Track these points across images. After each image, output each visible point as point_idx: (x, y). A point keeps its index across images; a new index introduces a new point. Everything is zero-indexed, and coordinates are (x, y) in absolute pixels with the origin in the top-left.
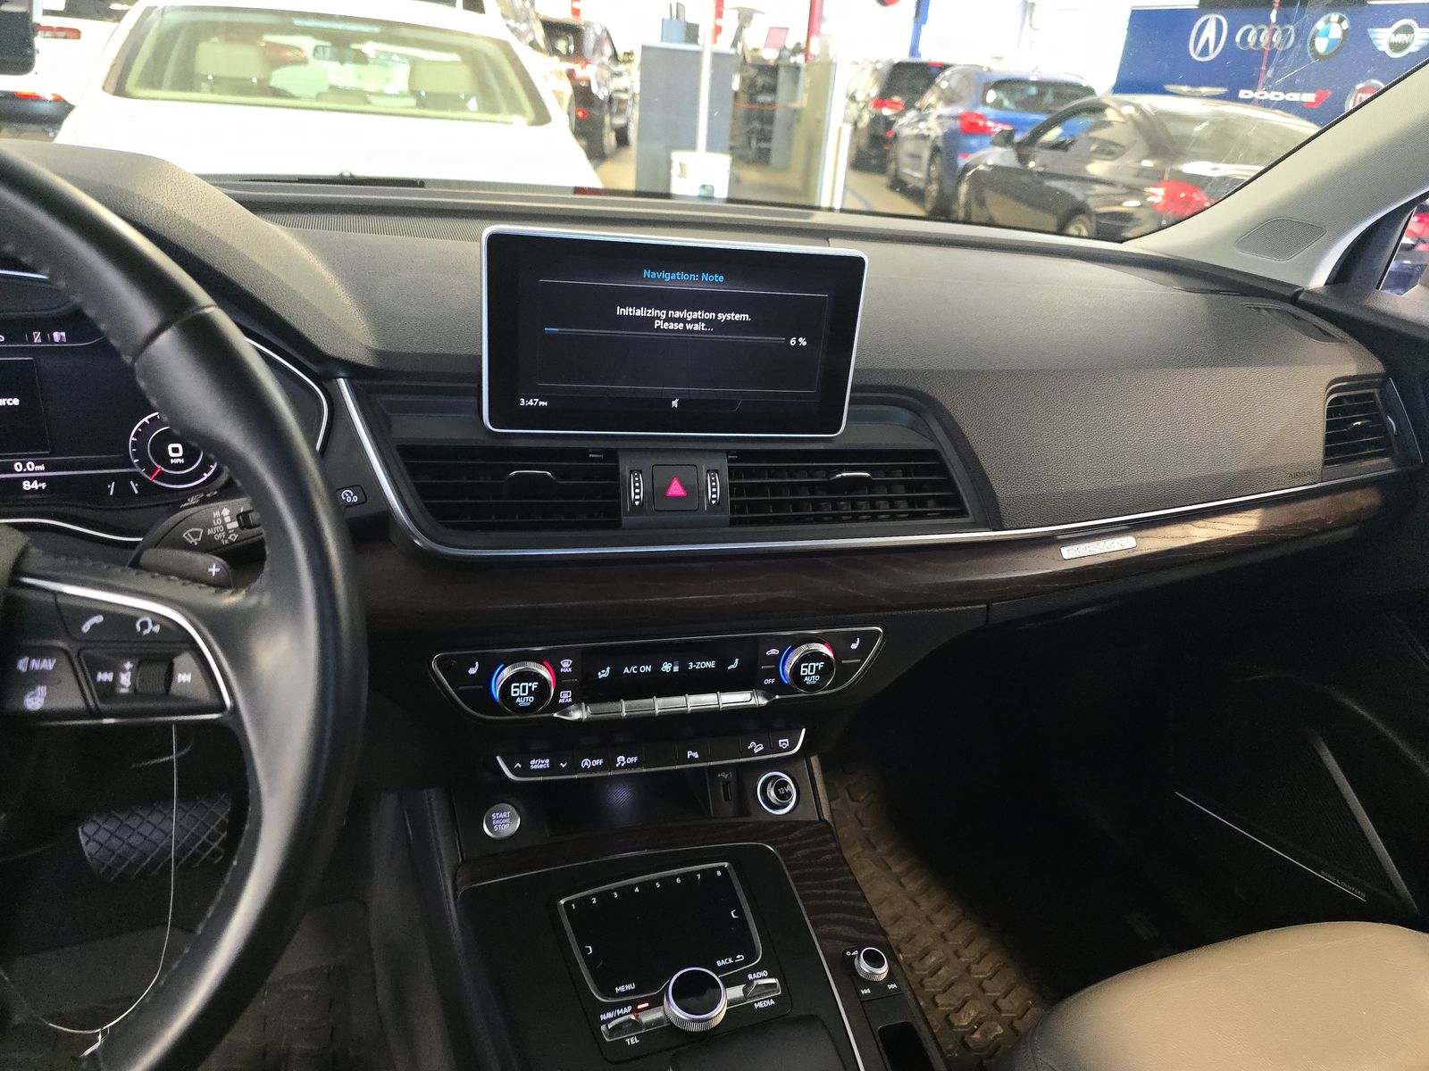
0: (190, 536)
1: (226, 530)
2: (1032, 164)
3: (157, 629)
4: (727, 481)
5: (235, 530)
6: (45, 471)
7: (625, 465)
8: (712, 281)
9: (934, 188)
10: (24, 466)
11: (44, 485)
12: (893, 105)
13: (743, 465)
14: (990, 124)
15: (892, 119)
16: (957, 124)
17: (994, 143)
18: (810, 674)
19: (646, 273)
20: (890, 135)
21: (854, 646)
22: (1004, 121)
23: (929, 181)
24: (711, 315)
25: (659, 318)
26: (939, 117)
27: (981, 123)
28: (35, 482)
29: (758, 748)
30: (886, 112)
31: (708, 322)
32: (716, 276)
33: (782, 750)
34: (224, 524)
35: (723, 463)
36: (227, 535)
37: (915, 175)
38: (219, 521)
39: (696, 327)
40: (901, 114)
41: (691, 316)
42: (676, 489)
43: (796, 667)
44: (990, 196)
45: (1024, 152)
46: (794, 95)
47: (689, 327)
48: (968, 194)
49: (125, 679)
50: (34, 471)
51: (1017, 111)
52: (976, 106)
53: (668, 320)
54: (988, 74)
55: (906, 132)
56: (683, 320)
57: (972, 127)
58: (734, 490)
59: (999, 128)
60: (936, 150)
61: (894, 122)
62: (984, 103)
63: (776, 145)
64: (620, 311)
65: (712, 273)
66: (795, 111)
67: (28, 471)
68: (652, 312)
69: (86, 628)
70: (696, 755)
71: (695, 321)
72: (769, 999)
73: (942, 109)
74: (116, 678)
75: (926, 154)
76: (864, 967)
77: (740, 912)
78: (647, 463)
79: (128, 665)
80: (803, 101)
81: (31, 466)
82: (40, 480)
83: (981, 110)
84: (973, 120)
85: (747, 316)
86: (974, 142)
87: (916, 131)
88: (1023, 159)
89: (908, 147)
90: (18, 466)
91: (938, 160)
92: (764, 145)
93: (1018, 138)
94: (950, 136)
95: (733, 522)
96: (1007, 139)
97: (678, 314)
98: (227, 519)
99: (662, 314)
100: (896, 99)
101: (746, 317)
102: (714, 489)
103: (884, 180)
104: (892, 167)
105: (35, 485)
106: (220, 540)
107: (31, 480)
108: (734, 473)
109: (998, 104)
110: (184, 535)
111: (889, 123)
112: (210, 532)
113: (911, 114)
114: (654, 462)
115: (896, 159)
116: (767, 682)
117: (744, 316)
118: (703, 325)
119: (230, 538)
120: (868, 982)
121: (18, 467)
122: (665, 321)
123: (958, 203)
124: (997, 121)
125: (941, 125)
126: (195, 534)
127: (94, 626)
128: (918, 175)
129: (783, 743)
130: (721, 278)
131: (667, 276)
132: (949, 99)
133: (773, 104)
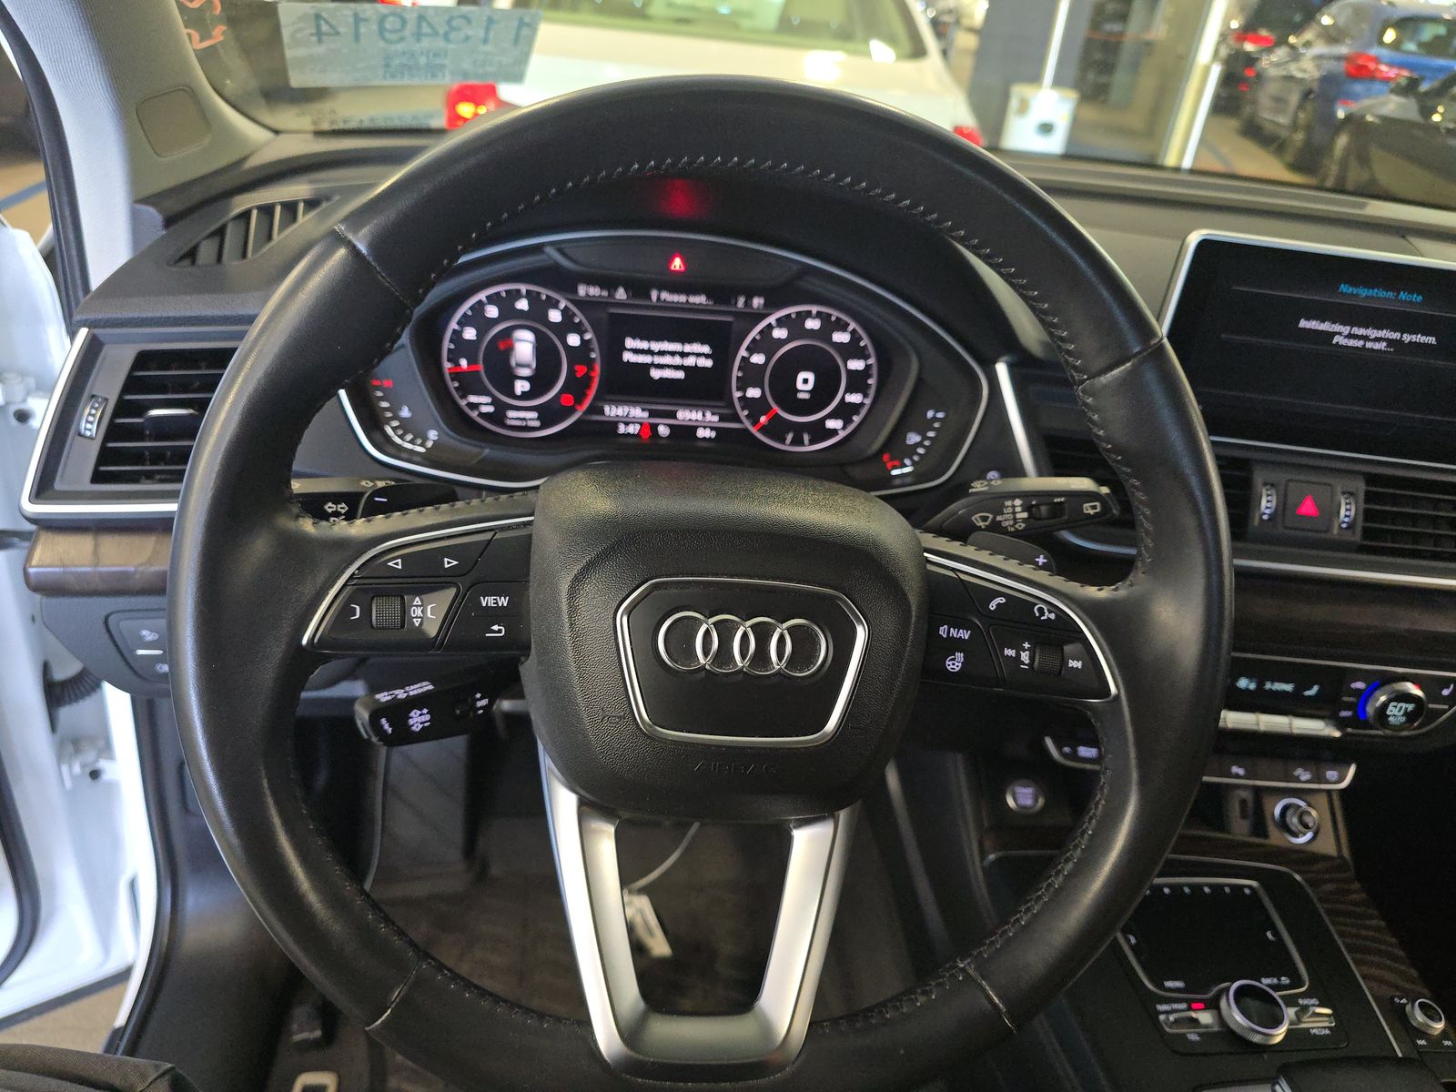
0: (979, 520)
1: (1015, 519)
2: (1436, 118)
3: (1052, 616)
4: (1362, 505)
5: (1024, 520)
6: (719, 422)
7: (1259, 477)
8: (1410, 299)
9: (1299, 137)
11: (713, 434)
12: (1257, 40)
13: (1379, 489)
14: (1384, 68)
15: (1256, 56)
16: (1341, 67)
17: (1393, 91)
18: (1396, 713)
19: (1344, 288)
20: (1249, 74)
21: (1446, 692)
22: (1401, 66)
23: (1294, 126)
24: (1396, 336)
25: (1340, 334)
26: (1320, 57)
27: (1372, 66)
29: (1305, 776)
30: (1249, 47)
31: (1390, 342)
32: (1415, 296)
33: (1328, 782)
34: (1014, 513)
35: (1360, 486)
36: (1015, 523)
37: (1277, 119)
38: (1010, 510)
39: (1377, 346)
40: (1270, 50)
41: (1373, 333)
42: (1308, 507)
43: (1385, 705)
44: (1376, 153)
45: (1430, 103)
46: (1147, 25)
47: (1369, 345)
48: (1347, 150)
49: (1025, 657)
50: (710, 421)
51: (1421, 54)
52: (1370, 45)
53: (1350, 336)
54: (1389, 8)
55: (1273, 72)
56: (1366, 338)
57: (1360, 71)
58: (1369, 515)
59: (1392, 73)
60: (1307, 94)
61: (1257, 59)
62: (1381, 43)
63: (1120, 78)
64: (1303, 324)
65: (1411, 292)
66: (1149, 44)
68: (1337, 328)
69: (993, 606)
70: (1241, 771)
71: (1377, 339)
72: (1325, 1028)
73: (1320, 48)
74: (1018, 655)
75: (1294, 99)
76: (1419, 1017)
77: (1276, 933)
78: (1281, 476)
79: (1026, 645)
80: (1160, 31)
83: (1375, 51)
84: (1361, 62)
85: (1434, 339)
86: (1358, 88)
87: (1284, 73)
88: (1427, 111)
89: (1271, 89)
91: (1309, 107)
92: (1103, 79)
93: (1424, 87)
94: (1328, 80)
95: (1362, 549)
96: (1409, 88)
97: (1361, 331)
98: (1018, 509)
99: (1346, 330)
100: (1264, 33)
101: (1432, 340)
102: (1347, 511)
103: (1234, 123)
104: (1247, 110)
106: (1006, 527)
108: (1369, 497)
109: (1396, 45)
110: (973, 518)
111: (1250, 60)
112: (999, 518)
113: (1281, 53)
114: (1290, 476)
115: (1254, 102)
116: (1344, 714)
117: (1431, 338)
118: (1385, 344)
119: (1017, 526)
120: (1422, 1033)
122: (1346, 337)
123: (1332, 157)
124: (1391, 65)
125: (1318, 67)
126: (984, 519)
127: (999, 605)
128: (1283, 120)
129: (1331, 774)
130: (1420, 298)
131: (1363, 292)
132: (1332, 36)
133: (1121, 34)
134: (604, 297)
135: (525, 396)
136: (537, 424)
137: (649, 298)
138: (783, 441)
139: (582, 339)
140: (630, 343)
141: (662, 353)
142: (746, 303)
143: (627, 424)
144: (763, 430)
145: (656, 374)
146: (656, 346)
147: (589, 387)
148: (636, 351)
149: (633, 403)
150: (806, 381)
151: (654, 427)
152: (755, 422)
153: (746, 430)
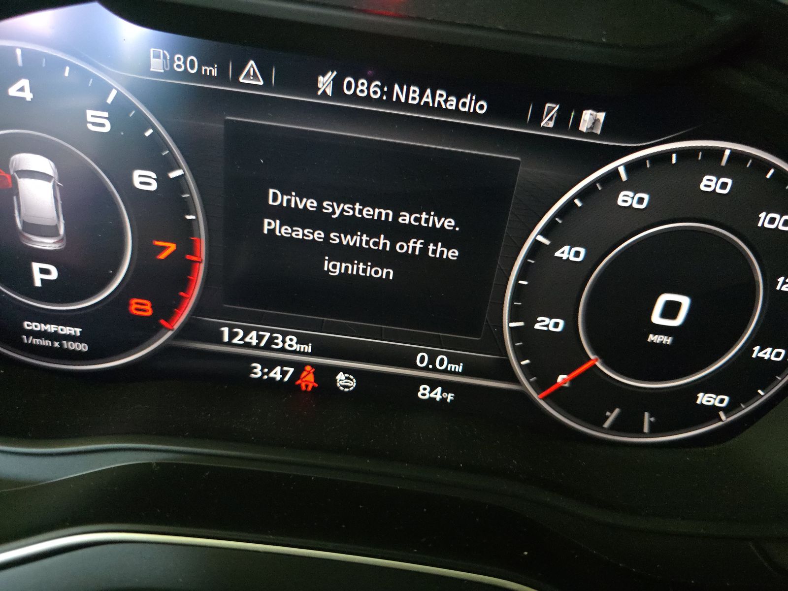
6: (464, 373)
10: (432, 361)
11: (450, 397)
28: (439, 389)
50: (445, 371)
67: (435, 370)
81: (443, 362)
82: (447, 387)
90: (422, 358)
105: (438, 394)
107: (433, 384)
121: (422, 361)
134: (209, 79)
135: (49, 291)
136: (83, 347)
137: (314, 87)
138: (597, 422)
139: (162, 179)
140: (276, 197)
141: (349, 225)
142: (561, 122)
143: (269, 364)
144: (558, 398)
145: (334, 268)
146: (335, 209)
147: (185, 283)
148: (289, 216)
149: (285, 323)
150: (671, 310)
151: (326, 375)
152: (543, 381)
153: (524, 396)
